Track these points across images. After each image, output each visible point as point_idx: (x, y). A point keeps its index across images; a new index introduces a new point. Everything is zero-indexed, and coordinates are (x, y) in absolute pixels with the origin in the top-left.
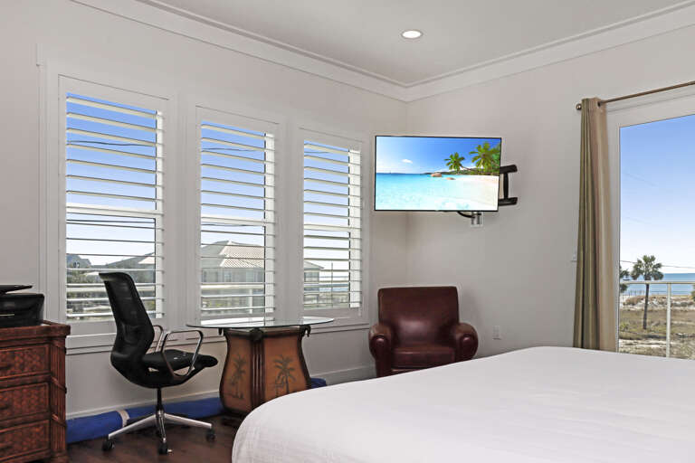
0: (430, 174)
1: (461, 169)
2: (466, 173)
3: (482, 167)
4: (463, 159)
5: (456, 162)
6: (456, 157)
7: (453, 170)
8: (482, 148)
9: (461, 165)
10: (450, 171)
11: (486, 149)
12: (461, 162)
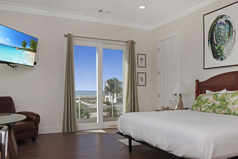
0: (16, 47)
1: (26, 48)
2: (27, 50)
3: (32, 49)
4: (26, 44)
5: (24, 45)
6: (25, 42)
7: (23, 48)
8: (32, 41)
9: (26, 46)
10: (22, 48)
11: (34, 42)
12: (26, 45)
